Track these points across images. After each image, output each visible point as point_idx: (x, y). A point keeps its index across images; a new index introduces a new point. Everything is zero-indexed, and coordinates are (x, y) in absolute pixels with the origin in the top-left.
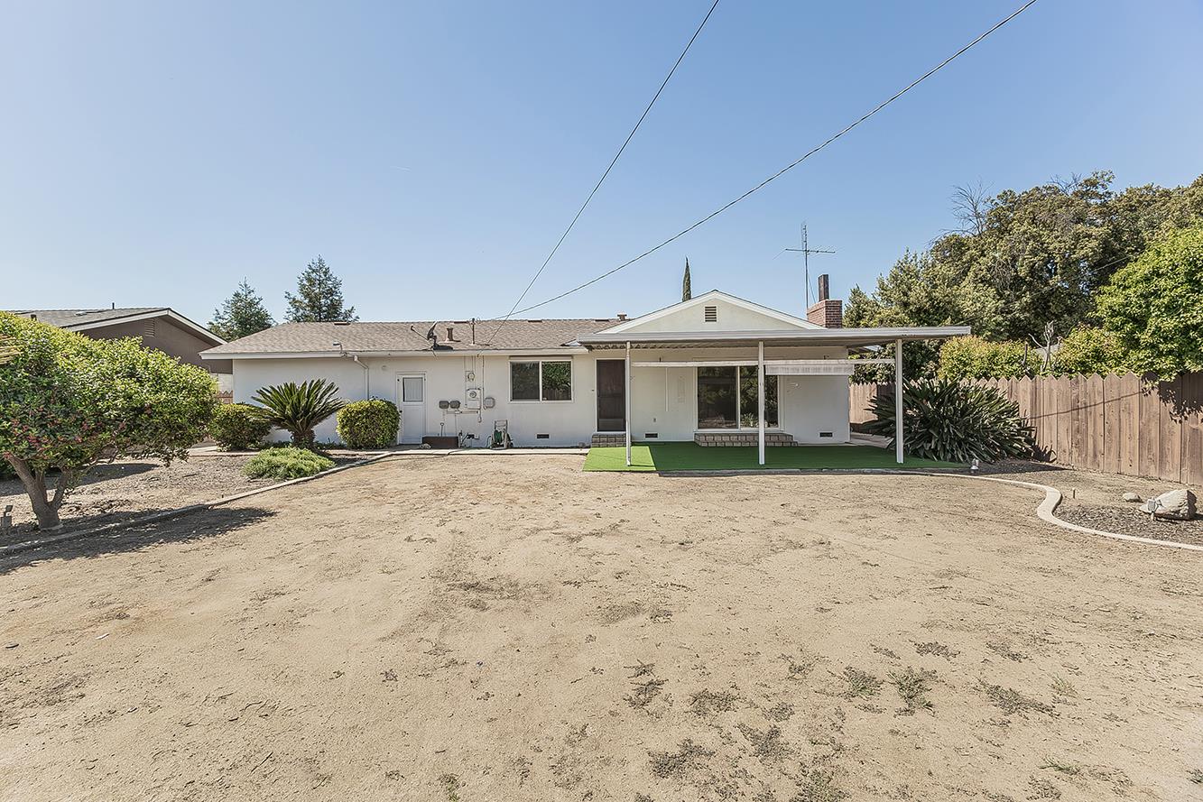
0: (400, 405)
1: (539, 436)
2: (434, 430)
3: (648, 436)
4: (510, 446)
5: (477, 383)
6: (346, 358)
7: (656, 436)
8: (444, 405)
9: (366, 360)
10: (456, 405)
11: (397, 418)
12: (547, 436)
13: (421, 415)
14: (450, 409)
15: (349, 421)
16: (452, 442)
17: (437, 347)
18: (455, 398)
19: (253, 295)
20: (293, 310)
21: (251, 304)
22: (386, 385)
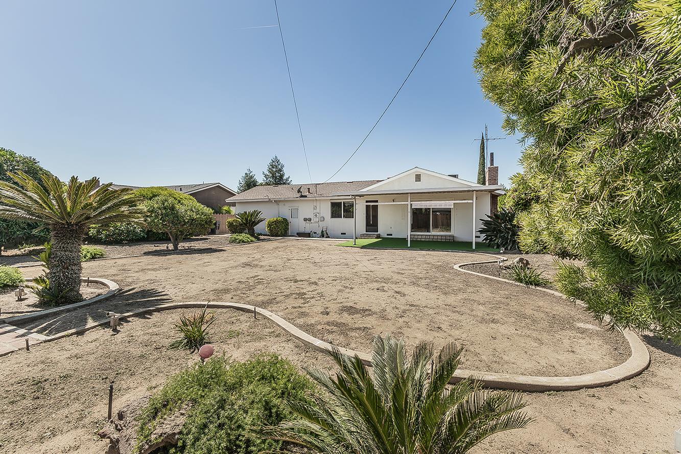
0: (290, 219)
1: (342, 234)
2: (302, 230)
3: (388, 235)
4: (328, 237)
5: (318, 211)
6: (270, 201)
7: (391, 235)
8: (305, 220)
9: (277, 202)
10: (310, 220)
11: (288, 225)
12: (345, 234)
13: (298, 224)
14: (308, 222)
15: (269, 225)
16: (308, 235)
17: (302, 196)
18: (310, 217)
19: (252, 174)
20: (265, 179)
21: (251, 177)
22: (284, 211)
